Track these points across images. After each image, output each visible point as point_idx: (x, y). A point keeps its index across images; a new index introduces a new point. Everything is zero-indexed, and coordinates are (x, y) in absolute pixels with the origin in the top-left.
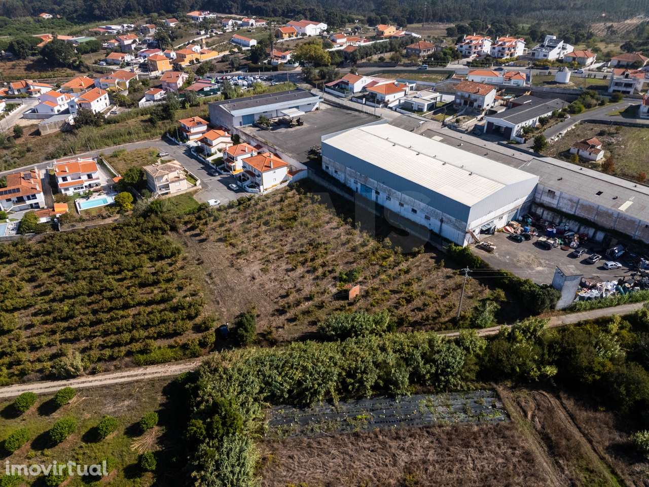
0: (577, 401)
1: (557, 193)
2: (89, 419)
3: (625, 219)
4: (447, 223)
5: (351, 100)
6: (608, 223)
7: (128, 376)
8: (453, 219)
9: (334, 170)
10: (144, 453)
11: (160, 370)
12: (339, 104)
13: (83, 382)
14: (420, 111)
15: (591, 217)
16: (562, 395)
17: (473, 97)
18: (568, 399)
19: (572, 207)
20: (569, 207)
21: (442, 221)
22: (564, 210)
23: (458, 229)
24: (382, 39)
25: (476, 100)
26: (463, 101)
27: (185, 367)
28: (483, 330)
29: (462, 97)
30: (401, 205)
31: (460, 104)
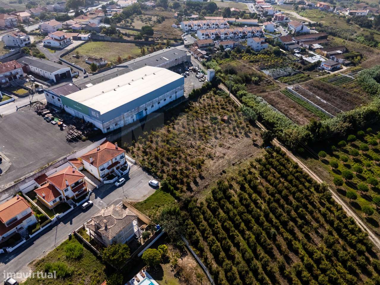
4: (178, 91)
8: (180, 87)
9: (114, 125)
17: (13, 72)
21: (176, 93)
25: (17, 73)
26: (7, 79)
29: (6, 76)
30: (159, 103)
31: (7, 82)
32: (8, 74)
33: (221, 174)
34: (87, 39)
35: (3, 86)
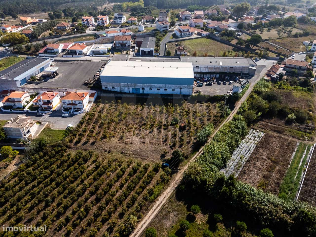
0: (267, 119)
1: (200, 67)
2: (168, 233)
3: (224, 67)
4: (184, 88)
5: (62, 57)
6: (218, 71)
7: (157, 208)
8: (186, 86)
9: (111, 87)
10: (205, 221)
11: (165, 196)
12: (60, 60)
13: (142, 226)
14: (104, 53)
15: (213, 71)
16: (264, 120)
18: (265, 120)
19: (206, 69)
20: (204, 70)
21: (181, 89)
22: (203, 72)
23: (189, 89)
24: (27, 25)
25: (126, 43)
26: (120, 45)
27: (171, 187)
28: (230, 115)
29: (119, 43)
30: (158, 89)
31: (119, 46)
32: (121, 42)
33: (106, 151)
34: (204, 35)
35: (116, 48)
